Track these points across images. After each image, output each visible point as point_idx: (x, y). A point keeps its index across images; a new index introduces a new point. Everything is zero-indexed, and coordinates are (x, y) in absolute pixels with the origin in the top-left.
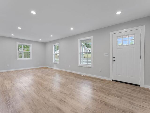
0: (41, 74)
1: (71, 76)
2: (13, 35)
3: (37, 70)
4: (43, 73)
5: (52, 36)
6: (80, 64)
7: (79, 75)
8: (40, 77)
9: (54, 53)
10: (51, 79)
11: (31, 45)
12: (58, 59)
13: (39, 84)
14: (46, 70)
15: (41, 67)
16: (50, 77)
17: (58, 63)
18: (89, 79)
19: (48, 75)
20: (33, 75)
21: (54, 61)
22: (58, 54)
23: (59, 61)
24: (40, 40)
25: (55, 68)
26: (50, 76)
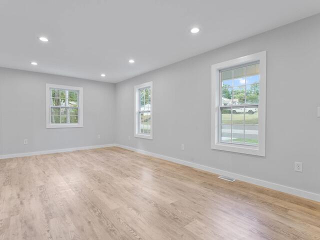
0: (102, 169)
1: (190, 180)
2: (34, 64)
3: (95, 155)
4: (109, 167)
5: (132, 61)
6: (216, 141)
7: (215, 177)
8: (100, 181)
9: (137, 110)
10: (129, 190)
11: (81, 89)
12: (149, 126)
13: (93, 207)
14: (117, 155)
15: (104, 146)
16: (128, 182)
17: (149, 136)
18: (258, 197)
19: (122, 173)
20: (82, 172)
21: (137, 133)
22: (149, 112)
23: (151, 132)
24: (103, 75)
25: (141, 151)
26: (128, 176)
